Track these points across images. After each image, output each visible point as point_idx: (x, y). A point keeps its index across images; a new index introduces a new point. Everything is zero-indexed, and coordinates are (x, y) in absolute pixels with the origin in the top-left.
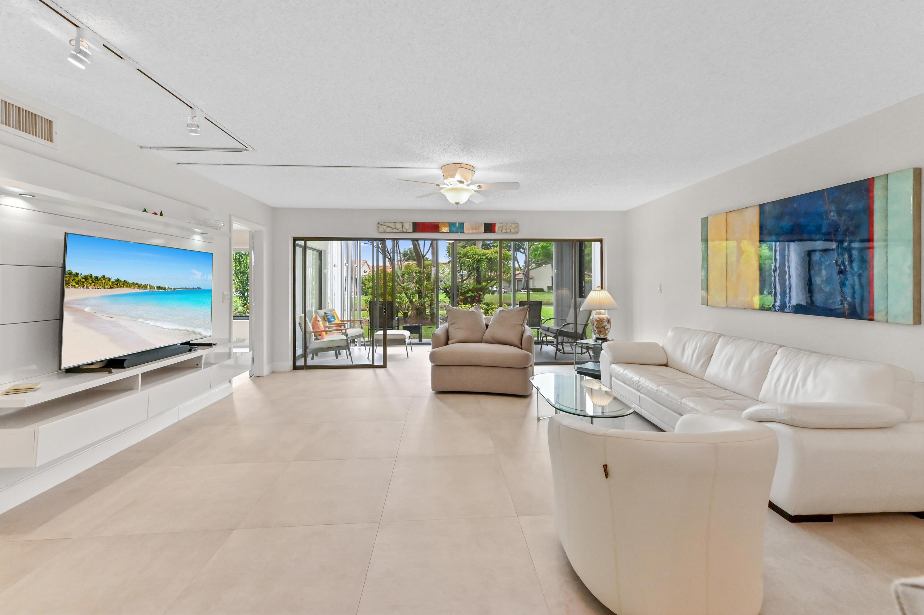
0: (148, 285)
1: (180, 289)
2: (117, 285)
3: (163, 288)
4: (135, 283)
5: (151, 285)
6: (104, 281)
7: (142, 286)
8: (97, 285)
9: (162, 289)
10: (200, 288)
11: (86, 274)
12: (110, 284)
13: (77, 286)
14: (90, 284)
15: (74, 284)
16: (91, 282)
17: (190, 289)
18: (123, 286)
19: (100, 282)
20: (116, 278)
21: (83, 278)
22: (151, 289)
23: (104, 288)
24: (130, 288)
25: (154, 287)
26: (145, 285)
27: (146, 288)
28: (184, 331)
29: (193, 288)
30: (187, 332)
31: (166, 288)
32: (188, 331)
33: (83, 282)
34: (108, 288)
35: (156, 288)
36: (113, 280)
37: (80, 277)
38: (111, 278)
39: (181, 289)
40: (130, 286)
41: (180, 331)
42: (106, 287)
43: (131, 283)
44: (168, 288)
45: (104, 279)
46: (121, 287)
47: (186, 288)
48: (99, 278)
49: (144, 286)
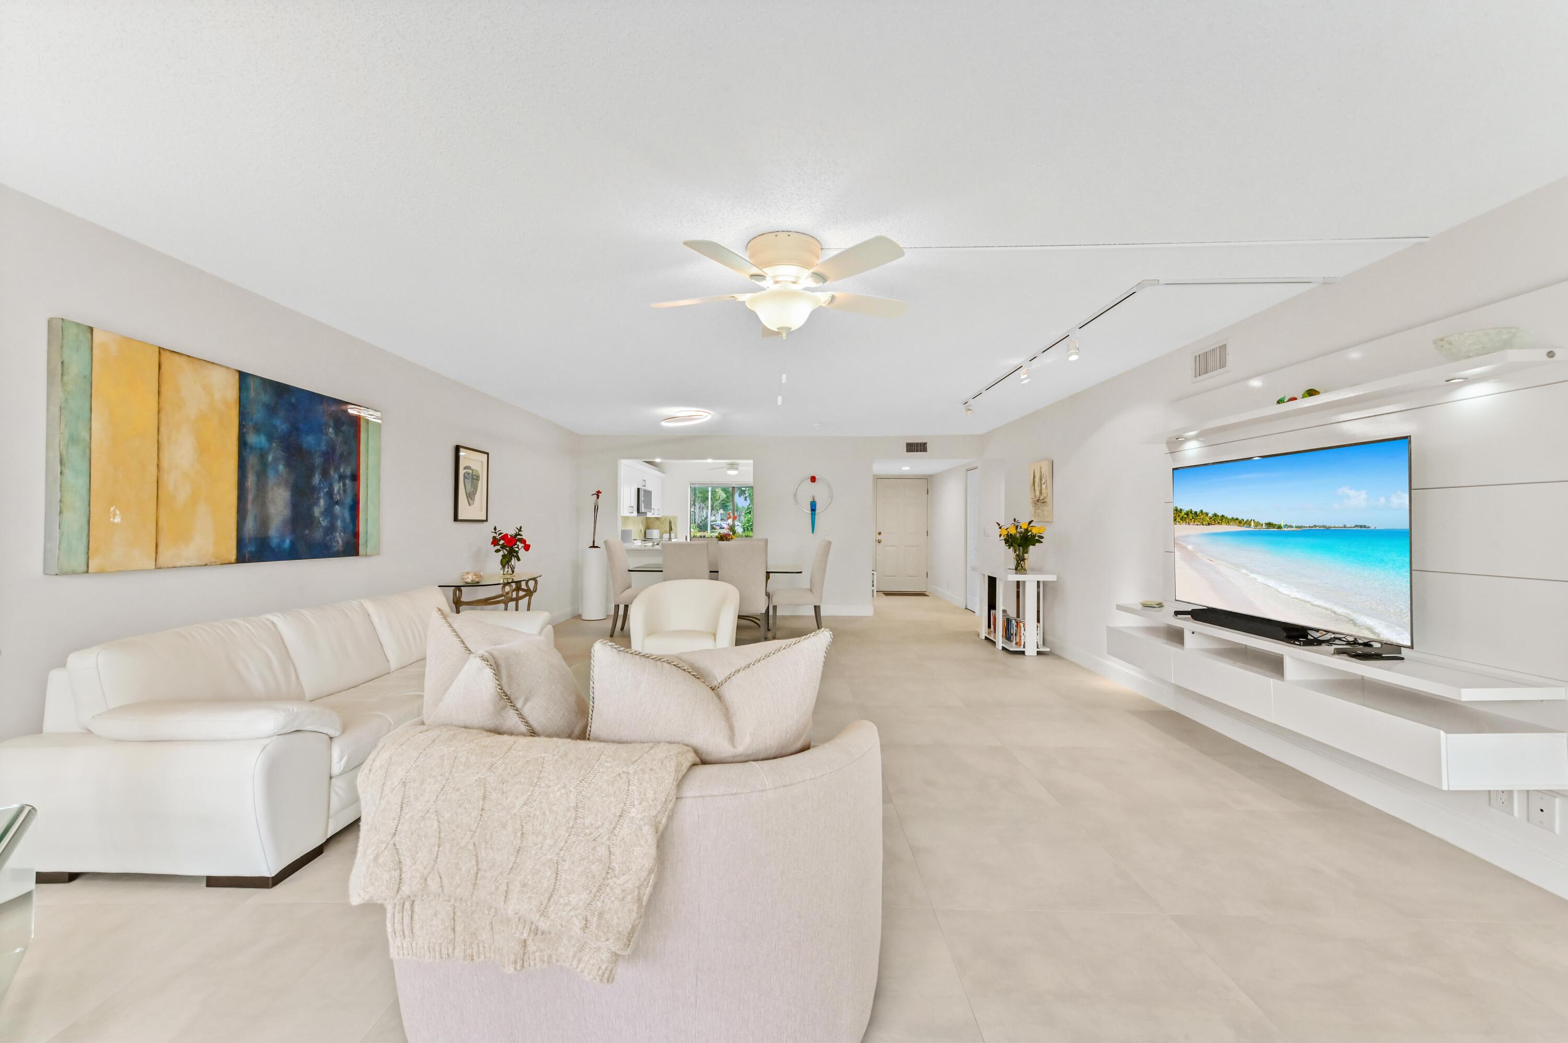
0: (1252, 521)
1: (1309, 527)
2: (1215, 521)
3: (1276, 525)
4: (1235, 518)
5: (1256, 521)
6: (1202, 516)
7: (1243, 523)
8: (1196, 521)
9: (1274, 528)
10: (1365, 527)
11: (1188, 510)
12: (1208, 519)
13: (1181, 522)
14: (1191, 520)
15: (1179, 520)
16: (1191, 518)
17: (1335, 527)
18: (1221, 522)
19: (1198, 517)
20: (1213, 513)
21: (1185, 514)
22: (1256, 526)
23: (1203, 525)
24: (1229, 524)
25: (1261, 523)
26: (1248, 520)
27: (1250, 525)
28: (1324, 611)
29: (1345, 527)
30: (1333, 615)
31: (1282, 525)
32: (1335, 613)
33: (1185, 518)
34: (1206, 525)
35: (1264, 525)
36: (1210, 515)
37: (1183, 513)
38: (1208, 512)
39: (1312, 527)
40: (1228, 522)
41: (1314, 607)
42: (1204, 523)
43: (1230, 518)
44: (1286, 525)
45: (1202, 514)
46: (1219, 523)
47: (1324, 527)
48: (1198, 513)
49: (1246, 522)
